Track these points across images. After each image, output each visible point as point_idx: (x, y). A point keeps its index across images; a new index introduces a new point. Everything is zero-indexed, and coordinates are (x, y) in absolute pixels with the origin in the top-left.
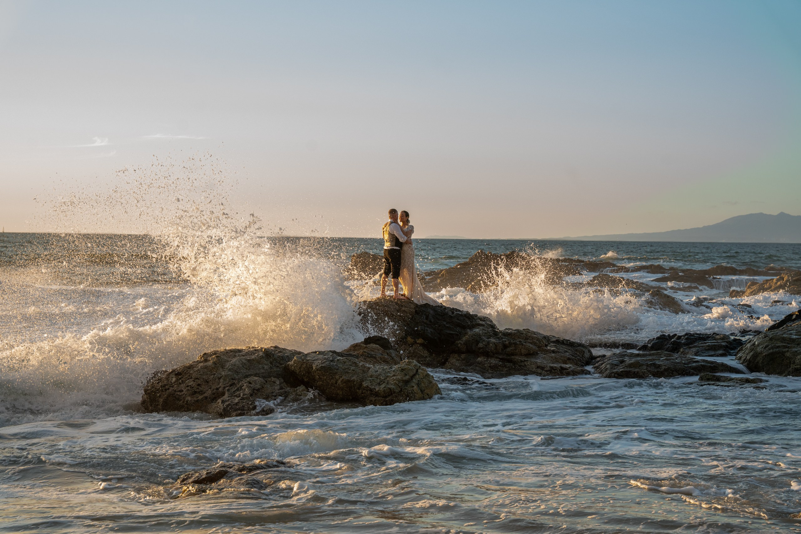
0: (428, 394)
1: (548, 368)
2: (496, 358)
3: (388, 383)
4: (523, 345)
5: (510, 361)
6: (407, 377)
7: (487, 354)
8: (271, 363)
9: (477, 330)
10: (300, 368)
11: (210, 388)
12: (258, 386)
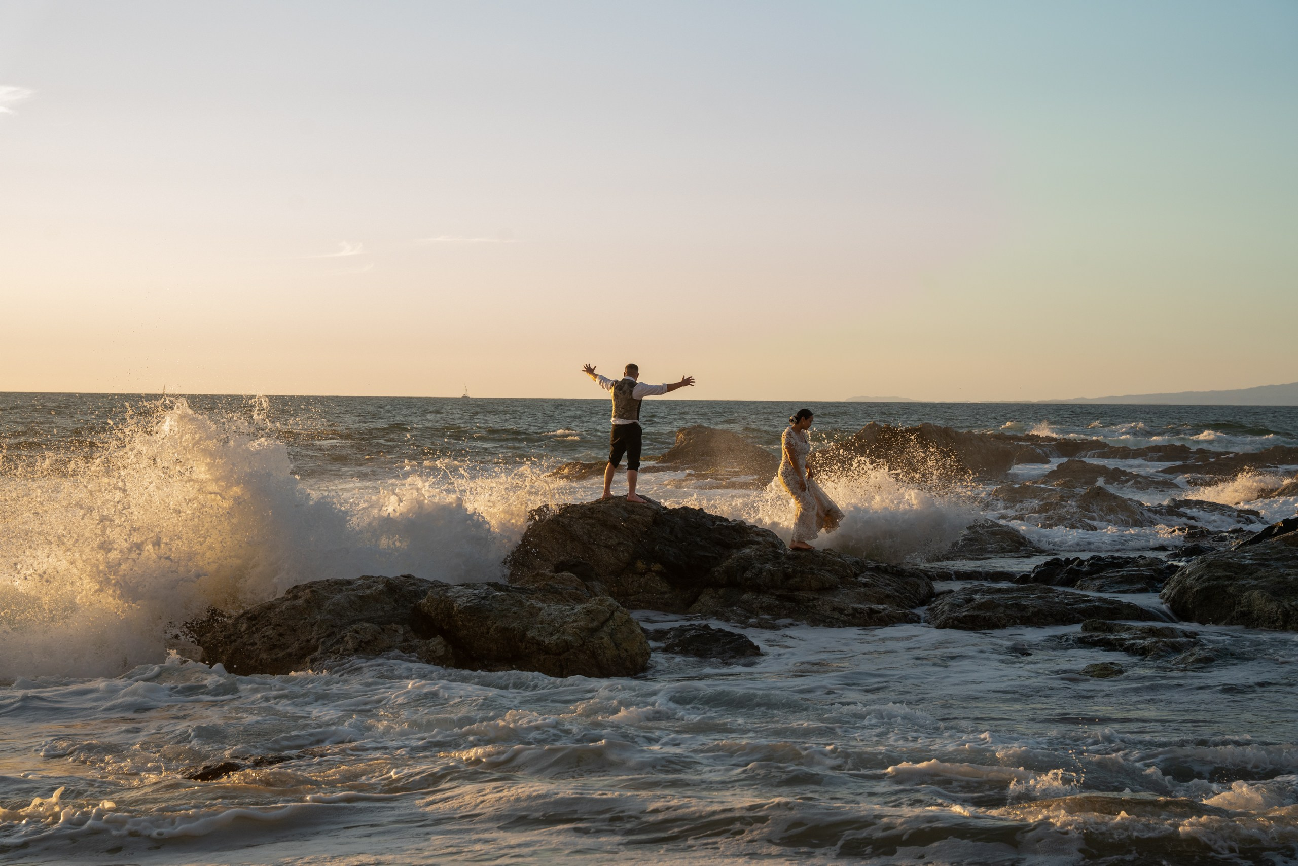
0: (626, 650)
1: (850, 611)
2: (772, 594)
3: (563, 633)
4: (813, 574)
5: (791, 599)
6: (595, 623)
7: (758, 589)
8: (396, 601)
9: (747, 551)
10: (436, 609)
11: (298, 640)
12: (368, 637)
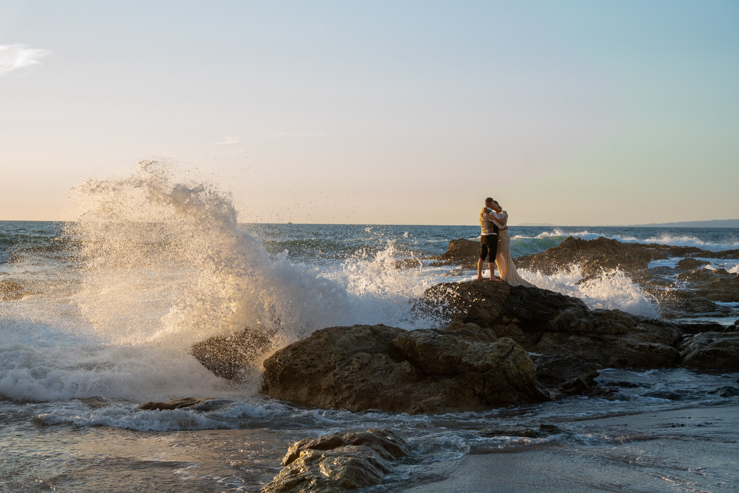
0: (523, 370)
1: (638, 347)
2: (588, 336)
3: (485, 359)
4: (613, 324)
5: (600, 340)
6: (504, 354)
7: (578, 333)
8: (377, 340)
9: (568, 310)
10: (404, 344)
11: (323, 363)
12: (366, 361)
